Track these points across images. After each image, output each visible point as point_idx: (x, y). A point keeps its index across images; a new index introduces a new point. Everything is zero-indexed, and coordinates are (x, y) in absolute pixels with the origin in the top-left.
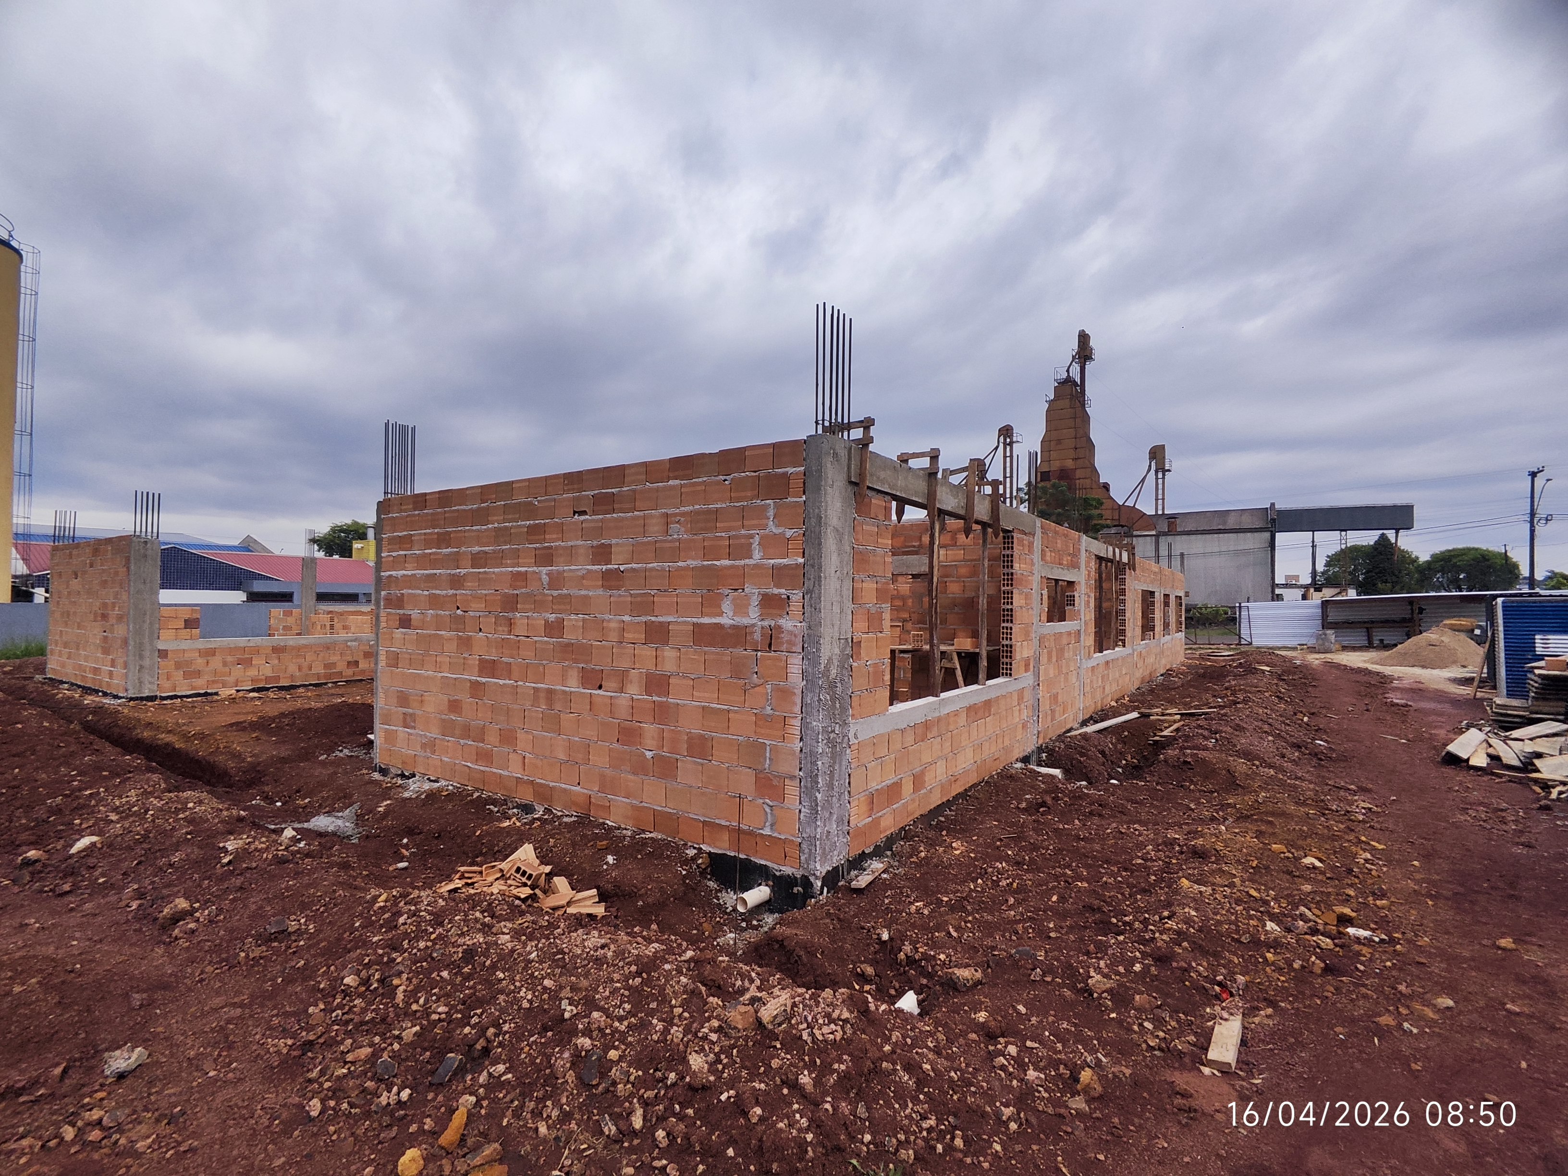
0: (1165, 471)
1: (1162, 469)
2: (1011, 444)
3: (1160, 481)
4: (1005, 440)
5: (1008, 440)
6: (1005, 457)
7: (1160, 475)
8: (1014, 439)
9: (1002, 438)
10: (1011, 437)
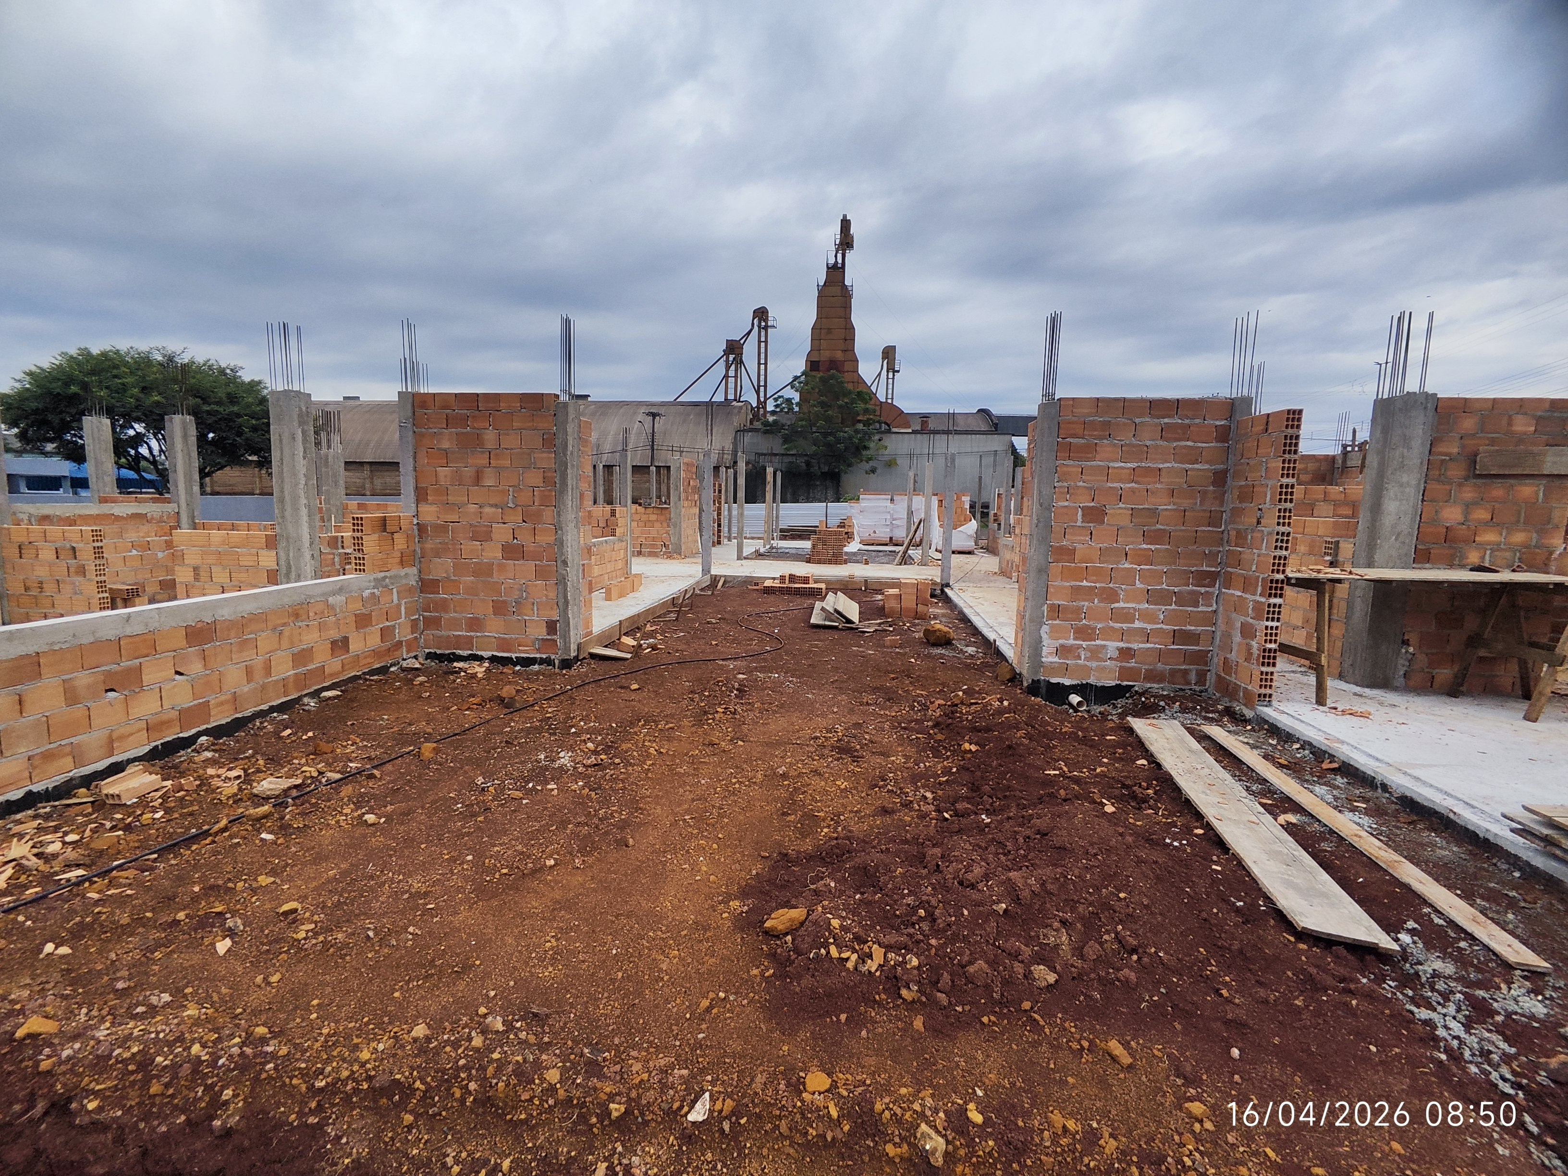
0: (895, 372)
1: (892, 369)
2: (766, 328)
3: (890, 381)
4: (760, 323)
5: (763, 324)
6: (760, 342)
7: (891, 375)
8: (769, 324)
9: (756, 321)
10: (766, 320)
